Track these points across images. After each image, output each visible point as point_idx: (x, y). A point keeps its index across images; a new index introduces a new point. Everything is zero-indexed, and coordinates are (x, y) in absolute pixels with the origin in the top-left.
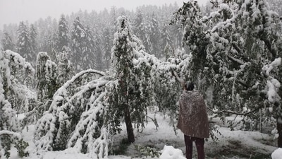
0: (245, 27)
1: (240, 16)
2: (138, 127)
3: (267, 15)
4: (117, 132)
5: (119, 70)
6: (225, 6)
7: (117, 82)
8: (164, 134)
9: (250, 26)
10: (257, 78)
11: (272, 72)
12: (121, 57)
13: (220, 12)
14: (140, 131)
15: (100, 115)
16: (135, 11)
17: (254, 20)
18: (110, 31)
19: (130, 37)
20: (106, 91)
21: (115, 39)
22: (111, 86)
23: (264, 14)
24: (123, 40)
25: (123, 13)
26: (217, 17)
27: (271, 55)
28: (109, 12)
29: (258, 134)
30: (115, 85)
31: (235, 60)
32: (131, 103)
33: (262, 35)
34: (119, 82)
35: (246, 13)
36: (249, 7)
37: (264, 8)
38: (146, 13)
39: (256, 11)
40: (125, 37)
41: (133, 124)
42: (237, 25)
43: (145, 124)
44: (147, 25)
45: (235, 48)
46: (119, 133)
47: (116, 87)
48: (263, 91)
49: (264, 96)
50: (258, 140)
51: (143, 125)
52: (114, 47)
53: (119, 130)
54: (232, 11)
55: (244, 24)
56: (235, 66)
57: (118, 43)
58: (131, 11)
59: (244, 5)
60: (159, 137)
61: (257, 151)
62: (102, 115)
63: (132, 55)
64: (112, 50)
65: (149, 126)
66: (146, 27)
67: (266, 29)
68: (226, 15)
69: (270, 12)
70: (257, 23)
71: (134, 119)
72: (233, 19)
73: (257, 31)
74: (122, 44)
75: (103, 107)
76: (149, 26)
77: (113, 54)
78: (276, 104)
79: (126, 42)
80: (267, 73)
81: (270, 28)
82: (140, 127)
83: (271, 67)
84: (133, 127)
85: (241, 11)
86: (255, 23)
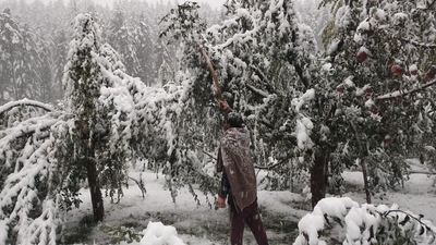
0: (270, 44)
1: (263, 29)
2: (111, 195)
3: (297, 30)
4: (73, 205)
5: (76, 104)
6: (244, 12)
7: (71, 124)
8: (155, 203)
9: (277, 44)
10: (285, 116)
11: (303, 108)
12: (80, 82)
13: (238, 21)
14: (115, 201)
15: (41, 178)
16: (111, 8)
17: (281, 35)
18: (67, 36)
19: (97, 49)
20: (52, 138)
21: (71, 50)
22: (61, 129)
23: (294, 28)
24: (84, 53)
25: (91, 8)
26: (234, 28)
27: (303, 86)
28: (66, 5)
29: (288, 195)
30: (68, 128)
31: (257, 90)
32: (100, 157)
33: (291, 57)
34: (76, 122)
35: (271, 25)
36: (275, 17)
37: (295, 20)
38: (130, 12)
39: (284, 24)
40: (89, 49)
41: (103, 191)
42: (259, 41)
43: (124, 189)
44: (131, 30)
45: (258, 73)
46: (77, 206)
47: (71, 132)
48: (293, 134)
49: (294, 141)
50: (288, 203)
51: (120, 192)
52: (69, 64)
53: (77, 202)
54: (254, 20)
55: (269, 40)
56: (257, 98)
57: (76, 58)
58: (104, 6)
59: (269, 13)
60: (146, 209)
61: (286, 218)
62: (46, 179)
63: (101, 78)
64: (66, 68)
65: (131, 192)
66: (130, 34)
67: (296, 48)
68: (246, 24)
69: (302, 26)
70: (285, 40)
71: (104, 182)
72: (254, 31)
73: (285, 51)
74: (82, 60)
75: (47, 164)
76: (135, 32)
77: (66, 75)
78: (309, 152)
79: (90, 57)
80: (297, 109)
81: (301, 47)
82: (116, 195)
83: (302, 102)
84: (103, 195)
85: (264, 21)
86: (282, 39)
